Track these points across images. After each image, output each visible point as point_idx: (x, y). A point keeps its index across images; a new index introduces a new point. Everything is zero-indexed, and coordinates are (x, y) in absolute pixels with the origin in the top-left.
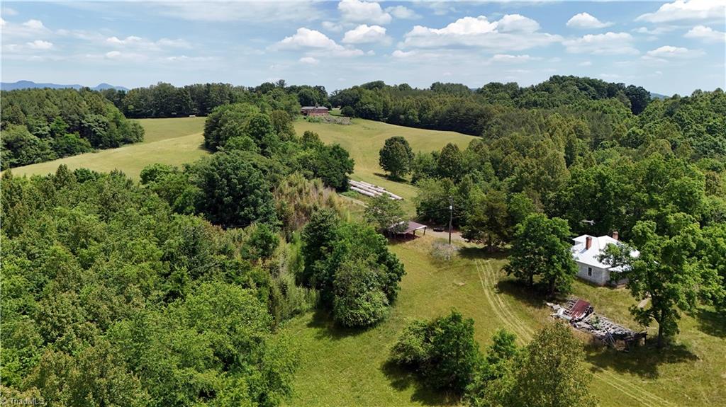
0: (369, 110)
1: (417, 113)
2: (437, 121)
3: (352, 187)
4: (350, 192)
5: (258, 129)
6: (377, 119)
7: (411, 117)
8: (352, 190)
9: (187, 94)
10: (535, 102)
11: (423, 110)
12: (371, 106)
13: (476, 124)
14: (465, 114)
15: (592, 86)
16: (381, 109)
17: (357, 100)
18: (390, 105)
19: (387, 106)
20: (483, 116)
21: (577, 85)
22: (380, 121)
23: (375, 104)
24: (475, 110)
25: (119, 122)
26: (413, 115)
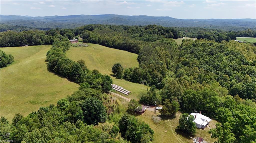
0: (93, 40)
1: (111, 43)
2: (119, 46)
3: (113, 88)
4: (112, 90)
5: (76, 68)
6: (96, 43)
7: (109, 44)
8: (113, 89)
9: (23, 37)
10: (149, 39)
11: (114, 42)
12: (94, 39)
13: (133, 49)
14: (129, 45)
15: (162, 29)
16: (98, 40)
17: (88, 36)
18: (100, 38)
19: (99, 39)
20: (135, 46)
21: (158, 29)
22: (97, 44)
23: (95, 38)
24: (133, 44)
25: (5, 56)
26: (110, 43)
